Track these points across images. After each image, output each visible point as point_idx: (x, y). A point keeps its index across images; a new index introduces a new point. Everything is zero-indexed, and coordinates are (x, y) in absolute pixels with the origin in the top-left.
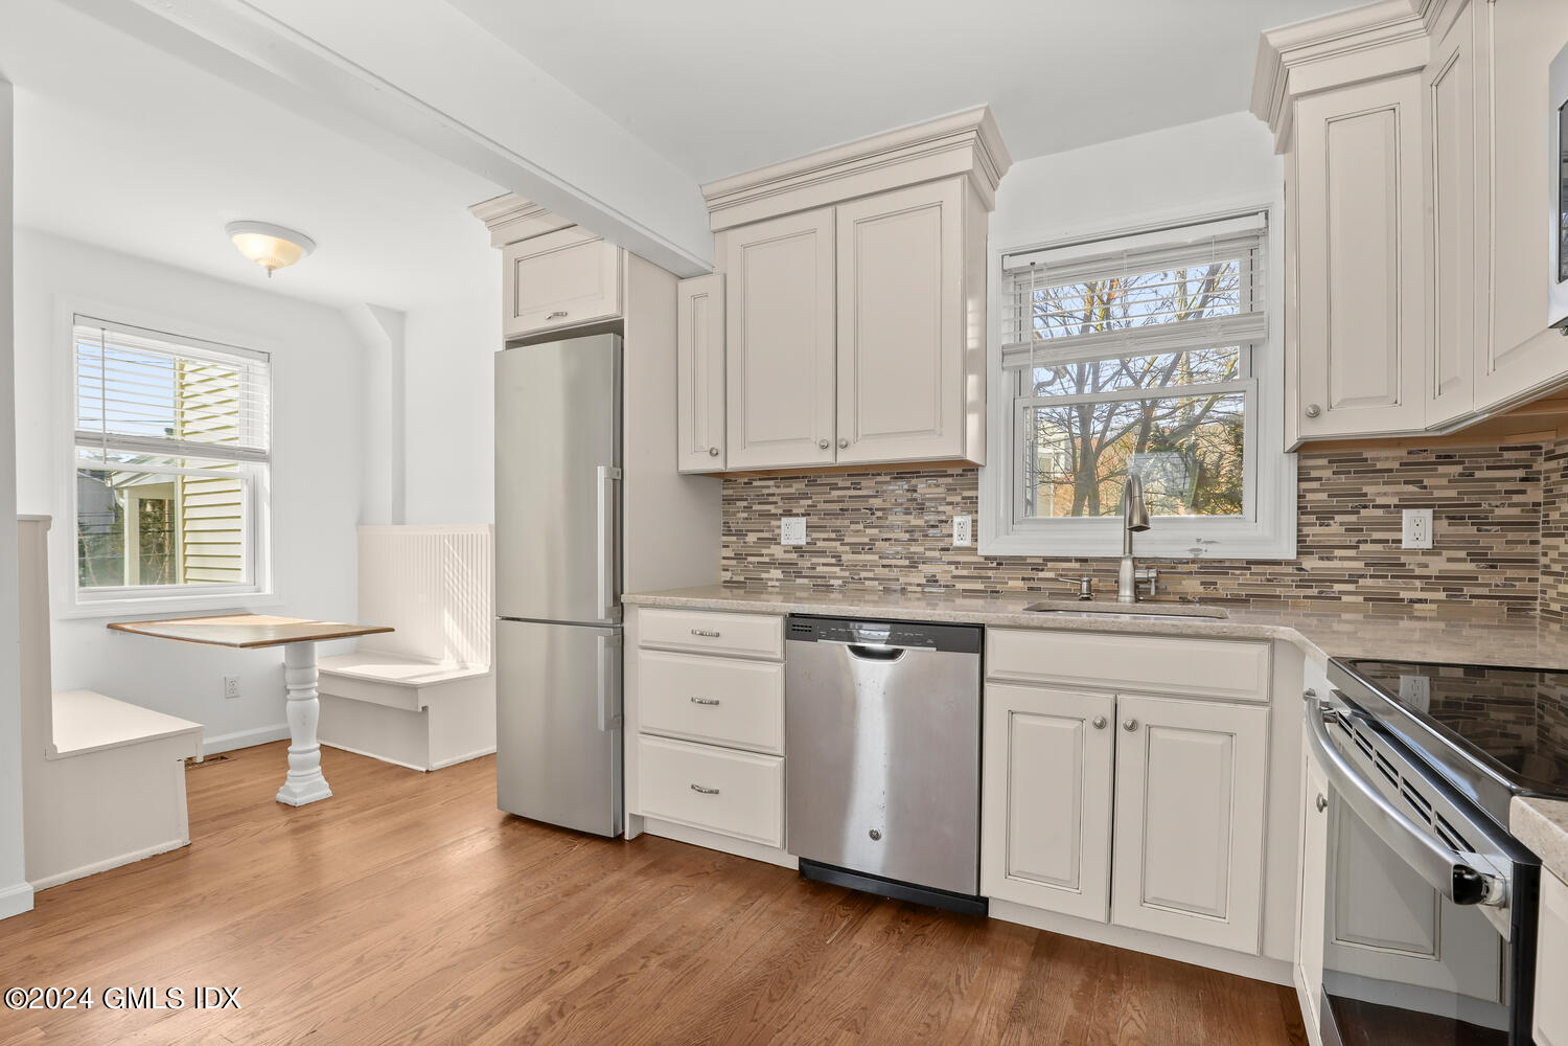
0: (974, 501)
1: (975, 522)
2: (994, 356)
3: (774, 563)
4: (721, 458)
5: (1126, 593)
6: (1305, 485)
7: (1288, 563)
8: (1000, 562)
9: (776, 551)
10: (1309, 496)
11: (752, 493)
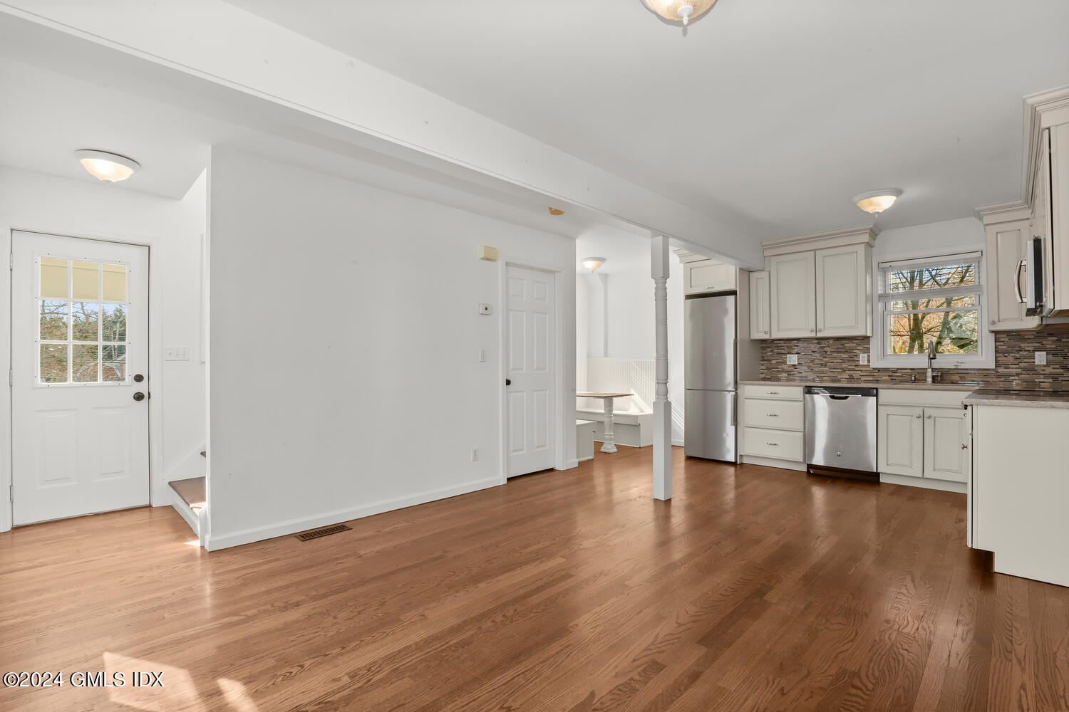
0: (869, 349)
1: (869, 356)
2: (876, 298)
3: (783, 371)
4: (768, 334)
5: (930, 380)
6: (997, 343)
7: (993, 370)
8: (879, 370)
9: (784, 366)
10: (1000, 347)
11: (774, 345)
